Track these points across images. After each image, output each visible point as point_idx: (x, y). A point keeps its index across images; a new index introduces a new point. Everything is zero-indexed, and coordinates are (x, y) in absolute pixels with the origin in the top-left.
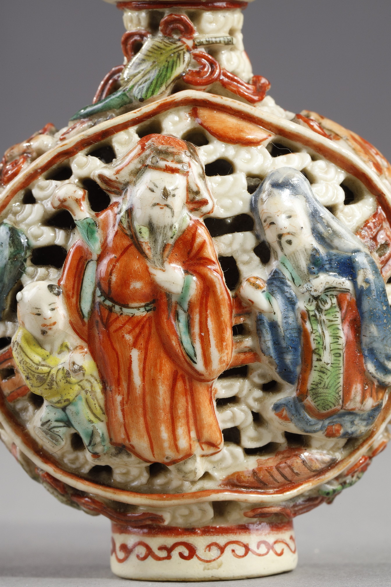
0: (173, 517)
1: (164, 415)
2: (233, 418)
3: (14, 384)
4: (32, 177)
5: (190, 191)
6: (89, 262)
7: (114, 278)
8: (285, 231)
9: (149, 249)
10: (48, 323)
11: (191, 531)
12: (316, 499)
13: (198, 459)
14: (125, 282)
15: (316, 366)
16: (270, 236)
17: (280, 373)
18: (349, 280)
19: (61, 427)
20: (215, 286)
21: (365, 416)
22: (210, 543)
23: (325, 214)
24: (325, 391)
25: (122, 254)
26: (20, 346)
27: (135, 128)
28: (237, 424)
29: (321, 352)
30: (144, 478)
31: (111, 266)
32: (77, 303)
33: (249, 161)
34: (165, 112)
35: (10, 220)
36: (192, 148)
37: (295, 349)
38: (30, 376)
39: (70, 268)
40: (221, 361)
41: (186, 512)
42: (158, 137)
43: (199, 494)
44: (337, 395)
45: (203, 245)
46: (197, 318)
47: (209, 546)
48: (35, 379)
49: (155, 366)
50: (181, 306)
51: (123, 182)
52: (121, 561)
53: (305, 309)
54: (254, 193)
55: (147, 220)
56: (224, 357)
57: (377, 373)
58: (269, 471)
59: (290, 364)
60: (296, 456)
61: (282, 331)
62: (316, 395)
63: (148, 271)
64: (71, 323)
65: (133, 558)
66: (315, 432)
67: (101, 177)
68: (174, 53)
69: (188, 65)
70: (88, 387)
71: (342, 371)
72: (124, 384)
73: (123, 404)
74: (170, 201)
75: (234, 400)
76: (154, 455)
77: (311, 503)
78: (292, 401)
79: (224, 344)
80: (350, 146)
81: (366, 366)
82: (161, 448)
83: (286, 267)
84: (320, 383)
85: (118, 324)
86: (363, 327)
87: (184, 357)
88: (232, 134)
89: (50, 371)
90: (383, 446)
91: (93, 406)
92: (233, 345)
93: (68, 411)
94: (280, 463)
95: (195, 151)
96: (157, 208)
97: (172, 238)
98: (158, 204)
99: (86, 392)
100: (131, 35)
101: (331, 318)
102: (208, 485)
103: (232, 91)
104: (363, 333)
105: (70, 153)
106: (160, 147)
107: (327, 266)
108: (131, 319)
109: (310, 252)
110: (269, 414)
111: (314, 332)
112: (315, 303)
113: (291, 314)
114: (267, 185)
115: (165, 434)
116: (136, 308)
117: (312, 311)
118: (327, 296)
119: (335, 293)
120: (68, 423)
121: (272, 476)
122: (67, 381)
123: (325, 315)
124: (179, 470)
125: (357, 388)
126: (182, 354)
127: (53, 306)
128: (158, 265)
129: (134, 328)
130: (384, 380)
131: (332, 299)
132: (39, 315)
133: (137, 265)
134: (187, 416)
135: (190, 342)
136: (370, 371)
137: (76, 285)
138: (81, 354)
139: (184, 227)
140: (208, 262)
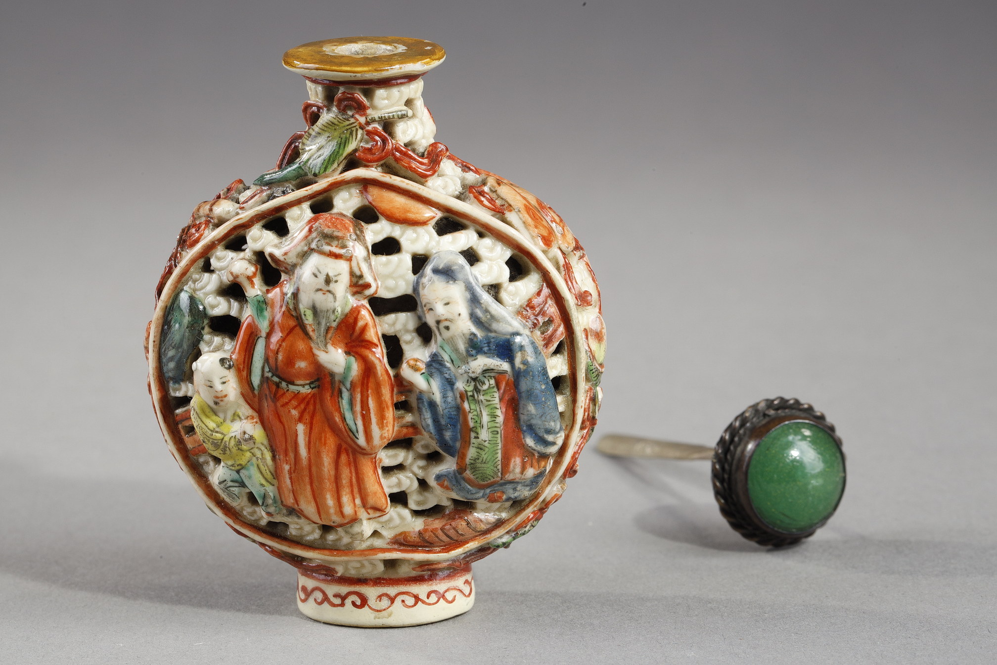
0: (346, 569)
1: (328, 485)
2: (399, 484)
3: (195, 441)
4: (211, 247)
5: (353, 275)
6: (259, 338)
7: (280, 357)
8: (443, 318)
9: (312, 331)
10: (219, 395)
11: (362, 581)
12: (489, 548)
13: (365, 522)
14: (290, 361)
15: (473, 443)
16: (430, 320)
17: (440, 447)
18: (507, 361)
19: (236, 487)
20: (376, 368)
21: (528, 482)
22: (381, 593)
24: (483, 465)
25: (288, 334)
26: (196, 412)
27: (308, 203)
28: (403, 489)
29: (479, 430)
30: (317, 534)
31: (278, 345)
32: (247, 376)
33: (414, 241)
34: (337, 189)
35: (190, 287)
36: (359, 229)
37: (454, 426)
38: (206, 440)
39: (242, 343)
40: (382, 438)
41: (358, 565)
42: (326, 220)
43: (367, 553)
44: (495, 469)
45: (364, 329)
46: (358, 397)
47: (380, 597)
48: (210, 444)
49: (320, 439)
50: (344, 385)
51: (290, 263)
52: (303, 601)
53: (463, 389)
54: (418, 275)
55: (311, 304)
56: (384, 433)
57: (536, 446)
58: (434, 531)
59: (449, 439)
60: (461, 518)
61: (441, 410)
62: (474, 469)
63: (312, 352)
64: (242, 394)
65: (311, 600)
66: (476, 499)
67: (271, 255)
68: (347, 130)
69: (361, 141)
70: (259, 454)
71: (500, 447)
72: (292, 455)
73: (291, 472)
74: (332, 286)
75: (400, 467)
76: (321, 519)
77: (483, 553)
78: (452, 473)
79: (385, 421)
80: (521, 219)
81: (525, 441)
82: (328, 513)
83: (444, 350)
84: (478, 459)
85: (285, 400)
86: (521, 406)
87: (347, 432)
88: (398, 215)
89: (223, 438)
90: (557, 498)
91: (264, 472)
92: (394, 421)
93: (241, 474)
94: (444, 525)
96: (320, 293)
97: (334, 321)
98: (321, 290)
99: (257, 458)
100: (311, 106)
101: (489, 398)
102: (378, 543)
103: (404, 166)
104: (521, 411)
105: (247, 225)
106: (326, 230)
107: (486, 349)
108: (296, 395)
109: (468, 337)
110: (432, 482)
111: (472, 411)
112: (473, 383)
113: (450, 394)
114: (428, 269)
115: (330, 502)
116: (301, 385)
117: (470, 391)
118: (485, 377)
119: (492, 374)
120: (242, 485)
121: (437, 537)
122: (239, 448)
123: (483, 395)
124: (347, 532)
125: (516, 462)
126: (346, 430)
127: (224, 380)
128: (321, 347)
129: (299, 404)
130: (544, 451)
131: (490, 380)
132: (211, 387)
133: (301, 346)
134: (351, 485)
135: (352, 419)
136: (529, 445)
137: (246, 359)
138: (252, 424)
139: (347, 310)
140: (369, 345)
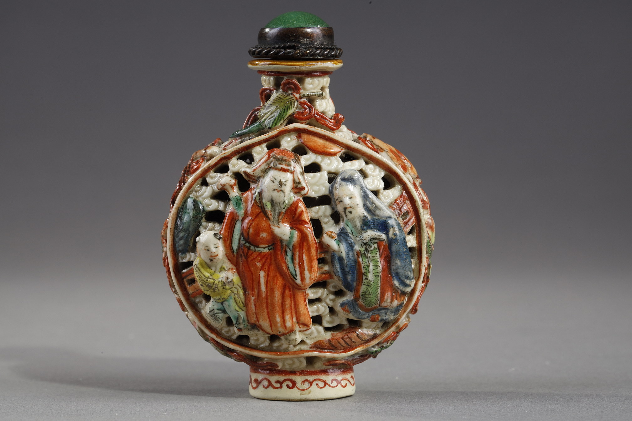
0: (284, 365)
1: (278, 308)
2: (318, 310)
3: (195, 288)
4: (207, 171)
5: (295, 182)
6: (237, 221)
7: (251, 231)
8: (348, 206)
9: (271, 215)
10: (213, 255)
11: (293, 373)
12: (366, 355)
13: (298, 333)
14: (257, 233)
15: (364, 282)
16: (340, 208)
17: (344, 286)
18: (384, 234)
19: (220, 313)
20: (308, 236)
21: (393, 310)
22: (304, 380)
23: (372, 196)
24: (370, 296)
25: (255, 217)
26: (198, 267)
27: (266, 144)
28: (320, 313)
29: (368, 274)
30: (267, 343)
31: (249, 224)
32: (230, 244)
33: (329, 165)
34: (283, 136)
35: (194, 195)
36: (297, 157)
37: (353, 272)
38: (203, 284)
39: (226, 224)
40: (311, 279)
41: (291, 362)
42: (278, 151)
43: (298, 352)
44: (376, 299)
45: (302, 212)
46: (297, 254)
47: (304, 382)
48: (206, 286)
49: (274, 280)
50: (288, 247)
51: (257, 176)
52: (254, 388)
53: (359, 250)
54: (332, 184)
55: (270, 198)
56: (312, 276)
57: (400, 286)
58: (338, 340)
59: (350, 280)
60: (354, 332)
61: (346, 262)
62: (364, 298)
63: (270, 227)
64: (226, 255)
65: (261, 387)
66: (364, 319)
67: (245, 172)
68: (289, 101)
69: (296, 108)
70: (235, 291)
71: (379, 285)
72: (256, 291)
73: (255, 301)
74: (283, 188)
75: (318, 300)
76: (272, 330)
77: (363, 358)
78: (351, 302)
79: (313, 269)
80: (388, 155)
81: (394, 282)
82: (276, 326)
83: (348, 226)
84: (367, 292)
85: (253, 257)
86: (392, 260)
87: (290, 276)
88: (320, 149)
89: (214, 282)
90: (406, 326)
91: (238, 302)
92: (317, 270)
93: (224, 305)
94: (344, 336)
95: (299, 159)
96: (276, 192)
97: (284, 209)
98: (276, 190)
99: (235, 294)
100: (265, 90)
101: (374, 255)
102: (303, 347)
103: (321, 123)
104: (392, 264)
105: (228, 158)
106: (278, 157)
107: (372, 226)
108: (260, 254)
109: (362, 218)
110: (338, 308)
111: (364, 263)
112: (364, 246)
113: (351, 253)
114: (339, 179)
115: (278, 319)
116: (263, 248)
117: (363, 251)
118: (372, 242)
119: (376, 241)
120: (224, 311)
121: (339, 343)
122: (224, 288)
123: (370, 253)
124: (287, 339)
125: (388, 295)
126: (289, 274)
127: (216, 246)
128: (276, 224)
129: (262, 259)
130: (404, 290)
131: (374, 244)
132: (208, 250)
133: (264, 224)
134: (291, 309)
135: (293, 268)
136: (396, 285)
137: (230, 234)
138: (232, 273)
139: (291, 202)
140: (305, 222)
